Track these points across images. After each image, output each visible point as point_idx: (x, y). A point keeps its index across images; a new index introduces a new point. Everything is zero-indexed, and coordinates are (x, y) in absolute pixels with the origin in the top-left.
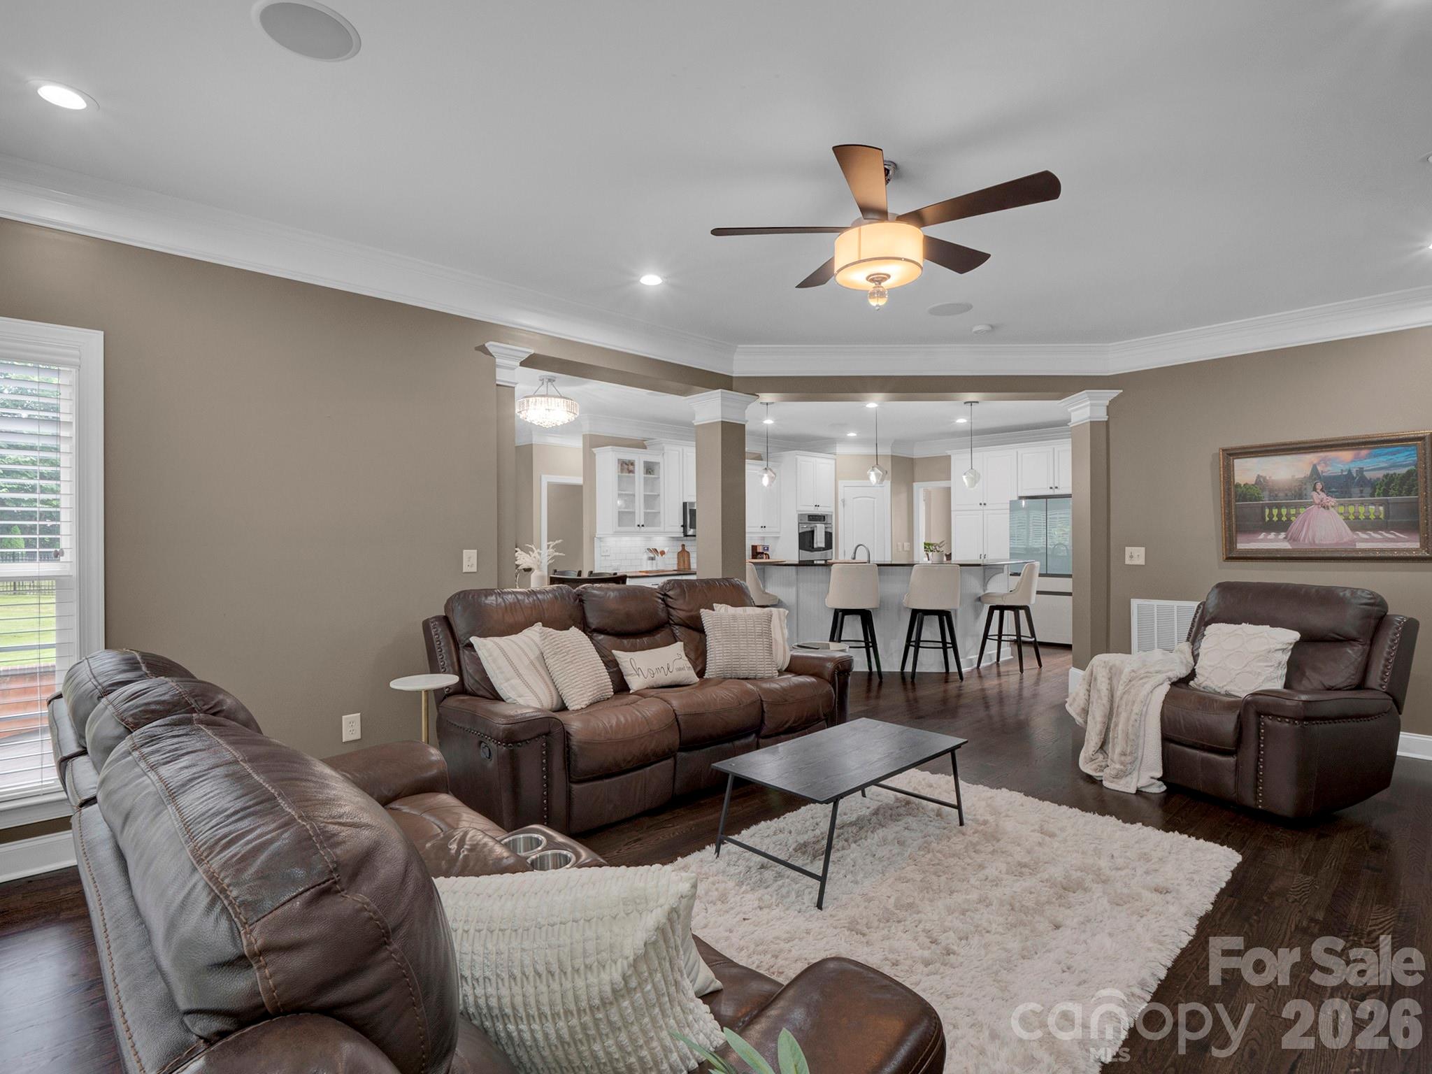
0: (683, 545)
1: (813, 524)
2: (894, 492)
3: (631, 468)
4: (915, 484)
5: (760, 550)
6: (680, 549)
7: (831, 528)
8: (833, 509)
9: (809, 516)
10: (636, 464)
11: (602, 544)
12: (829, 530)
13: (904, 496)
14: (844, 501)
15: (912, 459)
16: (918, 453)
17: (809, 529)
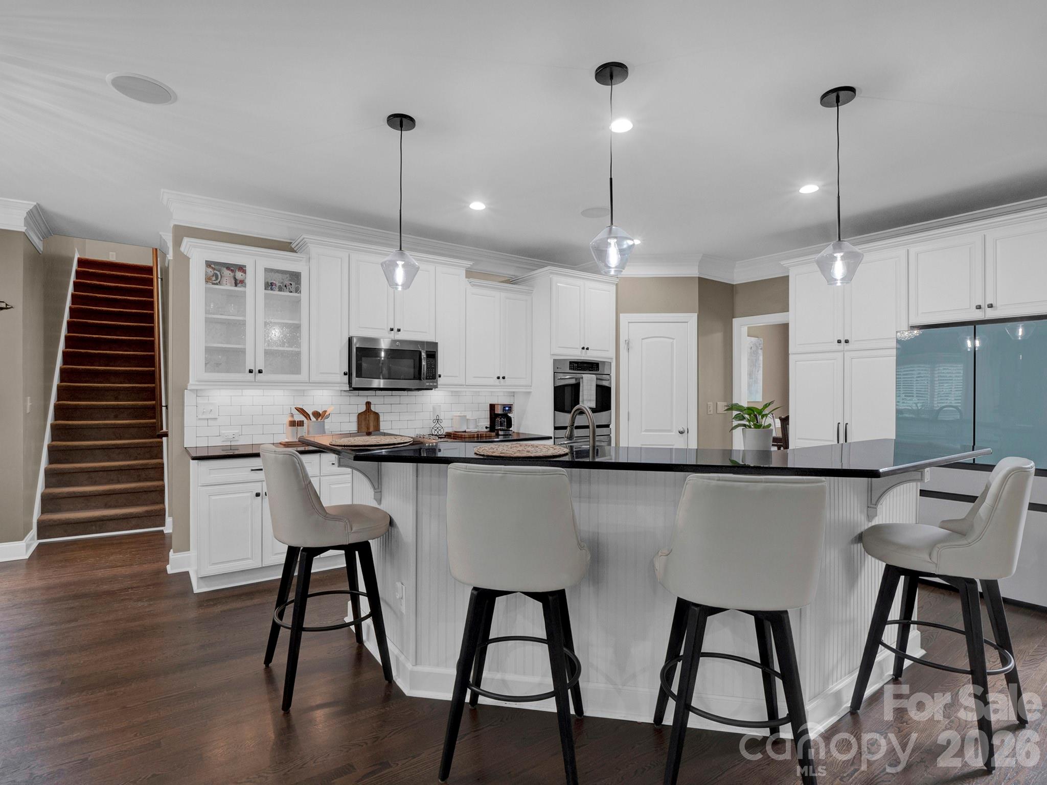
0: (368, 404)
1: (578, 374)
2: (702, 331)
3: (239, 275)
4: (736, 322)
5: (499, 411)
6: (363, 408)
7: (610, 380)
8: (611, 354)
9: (571, 363)
10: (249, 270)
11: (200, 400)
12: (605, 383)
13: (718, 337)
14: (628, 343)
15: (732, 286)
16: (739, 276)
17: (573, 381)
